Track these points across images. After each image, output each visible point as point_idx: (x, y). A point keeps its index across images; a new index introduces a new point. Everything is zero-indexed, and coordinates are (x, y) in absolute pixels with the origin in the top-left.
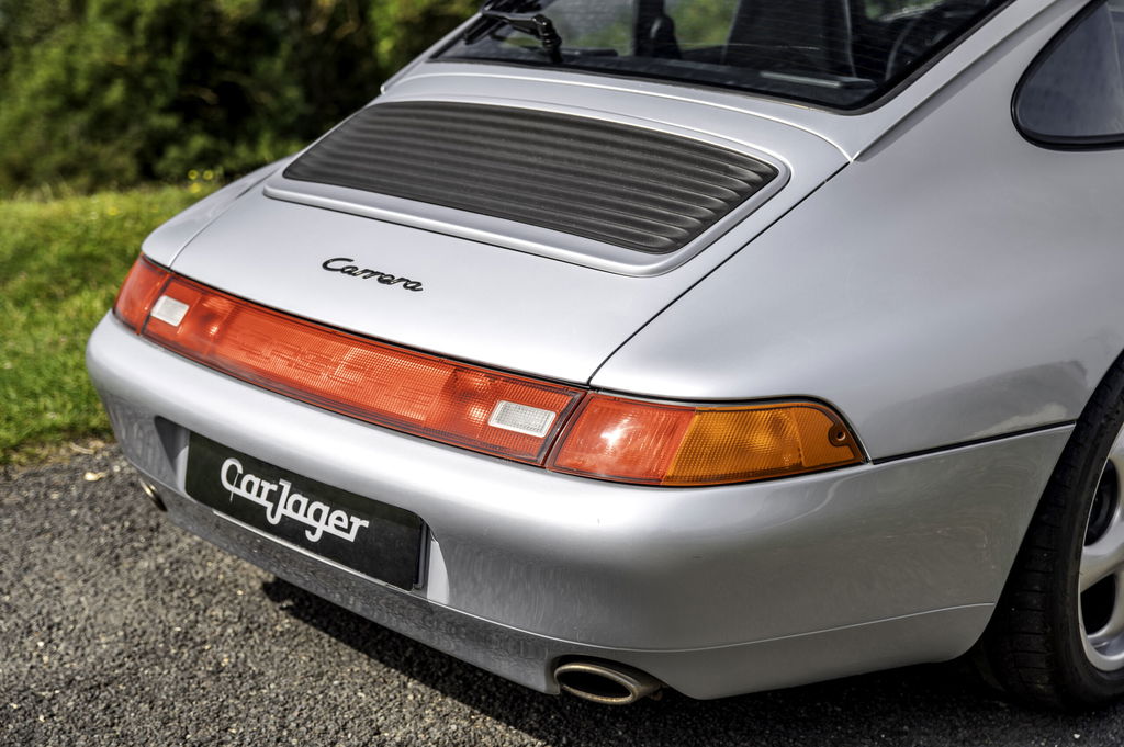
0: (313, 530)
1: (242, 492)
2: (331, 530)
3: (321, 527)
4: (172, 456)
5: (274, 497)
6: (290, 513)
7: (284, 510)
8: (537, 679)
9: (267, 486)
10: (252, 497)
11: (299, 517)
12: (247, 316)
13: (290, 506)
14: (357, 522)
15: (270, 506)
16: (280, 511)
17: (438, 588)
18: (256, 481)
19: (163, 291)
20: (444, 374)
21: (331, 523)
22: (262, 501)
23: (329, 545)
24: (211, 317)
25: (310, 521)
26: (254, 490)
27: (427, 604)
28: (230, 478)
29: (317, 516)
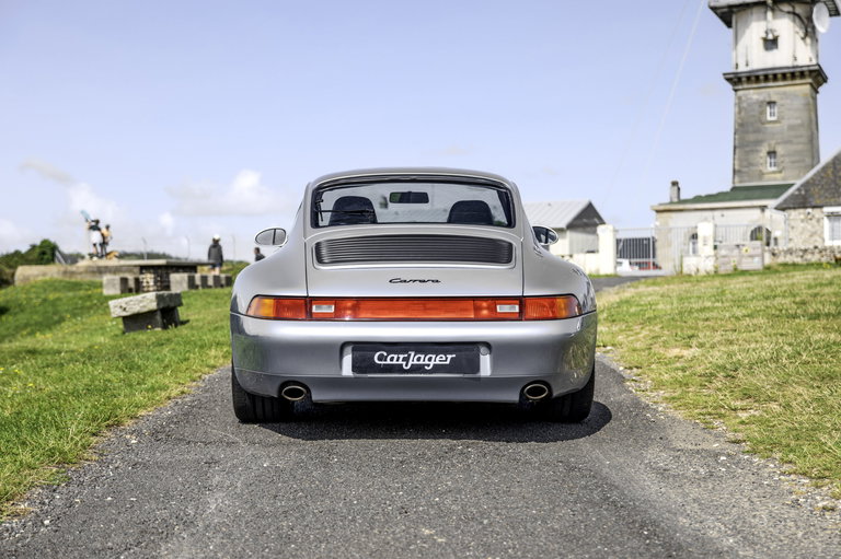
0: (428, 365)
1: (389, 362)
2: (437, 362)
3: (432, 363)
4: (341, 360)
5: (406, 359)
6: (416, 362)
7: (413, 362)
9: (401, 356)
11: (421, 362)
13: (414, 359)
14: (449, 357)
15: (404, 363)
16: (410, 363)
17: (486, 367)
19: (313, 303)
20: (470, 304)
21: (438, 360)
22: (400, 362)
23: (437, 368)
24: (345, 308)
25: (427, 362)
26: (395, 359)
27: (479, 379)
28: (380, 359)
29: (430, 359)
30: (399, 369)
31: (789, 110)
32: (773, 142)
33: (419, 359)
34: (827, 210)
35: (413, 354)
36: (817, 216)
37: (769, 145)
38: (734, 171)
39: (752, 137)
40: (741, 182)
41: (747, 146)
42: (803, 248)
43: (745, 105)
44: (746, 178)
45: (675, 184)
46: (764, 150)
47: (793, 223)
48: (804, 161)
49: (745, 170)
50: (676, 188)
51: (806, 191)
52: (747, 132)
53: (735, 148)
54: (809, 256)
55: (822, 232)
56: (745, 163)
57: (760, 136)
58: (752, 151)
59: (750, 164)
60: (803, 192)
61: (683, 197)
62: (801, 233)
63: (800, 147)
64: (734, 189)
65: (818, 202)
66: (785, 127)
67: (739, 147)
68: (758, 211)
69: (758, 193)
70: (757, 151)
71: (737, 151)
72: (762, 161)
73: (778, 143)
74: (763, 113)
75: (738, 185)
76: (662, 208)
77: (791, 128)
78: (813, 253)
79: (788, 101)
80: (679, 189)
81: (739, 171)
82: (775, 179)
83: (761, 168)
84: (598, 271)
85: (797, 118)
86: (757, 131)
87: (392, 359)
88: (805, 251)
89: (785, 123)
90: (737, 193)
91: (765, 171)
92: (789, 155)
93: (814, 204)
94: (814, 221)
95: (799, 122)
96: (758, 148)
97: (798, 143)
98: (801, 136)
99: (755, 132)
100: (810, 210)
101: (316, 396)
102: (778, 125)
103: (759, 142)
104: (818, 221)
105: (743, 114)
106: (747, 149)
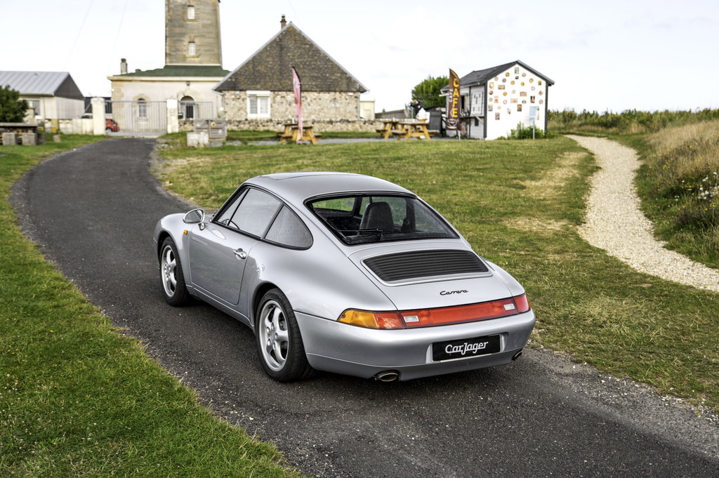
0: (474, 351)
1: (453, 351)
2: (479, 348)
3: (476, 349)
4: (426, 354)
5: (463, 349)
6: (468, 350)
9: (460, 347)
10: (457, 351)
11: (471, 349)
13: (468, 347)
14: (485, 343)
15: (462, 351)
16: (465, 350)
18: (457, 347)
21: (480, 346)
22: (460, 351)
23: (480, 352)
24: (422, 316)
25: (474, 349)
26: (457, 349)
27: (498, 355)
28: (449, 350)
29: (475, 347)
30: (459, 355)
31: (203, 13)
32: (193, 35)
33: (469, 348)
34: (249, 92)
36: (243, 97)
37: (190, 37)
38: (166, 54)
39: (178, 30)
40: (171, 62)
41: (175, 37)
42: (238, 119)
43: (172, 6)
44: (175, 60)
45: (123, 60)
46: (186, 40)
47: (227, 101)
48: (213, 50)
49: (174, 54)
50: (124, 64)
51: (236, 79)
52: (174, 26)
53: (166, 37)
54: (242, 126)
55: (246, 108)
56: (173, 49)
57: (183, 30)
58: (178, 40)
59: (177, 50)
60: (234, 80)
61: (129, 71)
62: (233, 108)
63: (211, 40)
64: (166, 67)
65: (243, 87)
66: (201, 25)
67: (169, 37)
68: (184, 85)
69: (183, 71)
70: (182, 41)
71: (168, 39)
72: (185, 48)
73: (195, 36)
74: (185, 13)
75: (169, 64)
76: (116, 78)
77: (204, 26)
78: (244, 124)
79: (202, 7)
80: (127, 64)
81: (169, 54)
82: (194, 62)
83: (185, 53)
84: (92, 132)
85: (208, 20)
86: (181, 26)
87: (455, 350)
88: (240, 122)
89: (200, 22)
90: (170, 71)
91: (187, 56)
92: (203, 45)
93: (240, 88)
94: (240, 100)
95: (209, 22)
96: (183, 39)
97: (210, 38)
98: (211, 33)
99: (179, 27)
100: (238, 92)
101: (403, 378)
102: (195, 23)
103: (183, 35)
104: (244, 100)
105: (171, 13)
106: (175, 39)
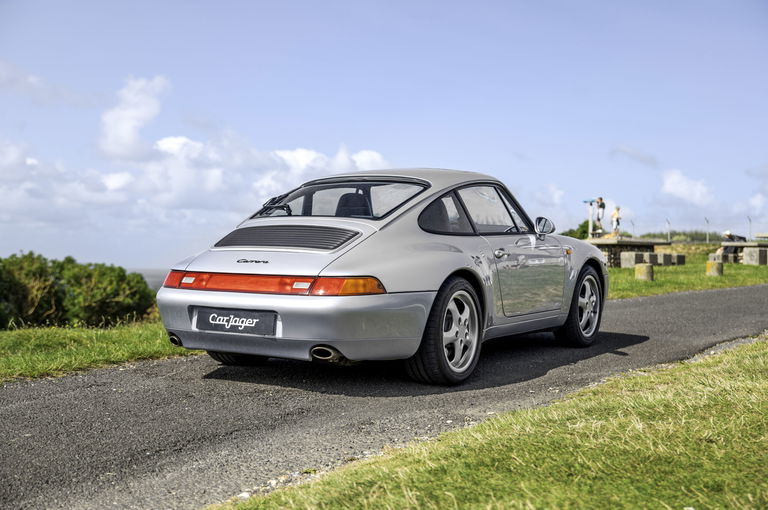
0: (241, 327)
1: (217, 322)
2: (247, 325)
3: (243, 325)
4: (191, 319)
5: (228, 321)
6: (234, 324)
7: (232, 323)
8: (306, 356)
9: (226, 318)
10: (221, 323)
11: (237, 324)
12: (215, 277)
13: (234, 321)
14: (255, 321)
15: (227, 324)
16: (230, 324)
17: (280, 330)
18: (222, 318)
19: (184, 276)
20: (278, 280)
21: (248, 322)
22: (224, 323)
23: (246, 330)
24: (202, 280)
25: (240, 324)
26: (221, 320)
27: (275, 339)
28: (213, 320)
29: (243, 322)
33: (236, 322)
35: (232, 317)
87: (219, 320)
